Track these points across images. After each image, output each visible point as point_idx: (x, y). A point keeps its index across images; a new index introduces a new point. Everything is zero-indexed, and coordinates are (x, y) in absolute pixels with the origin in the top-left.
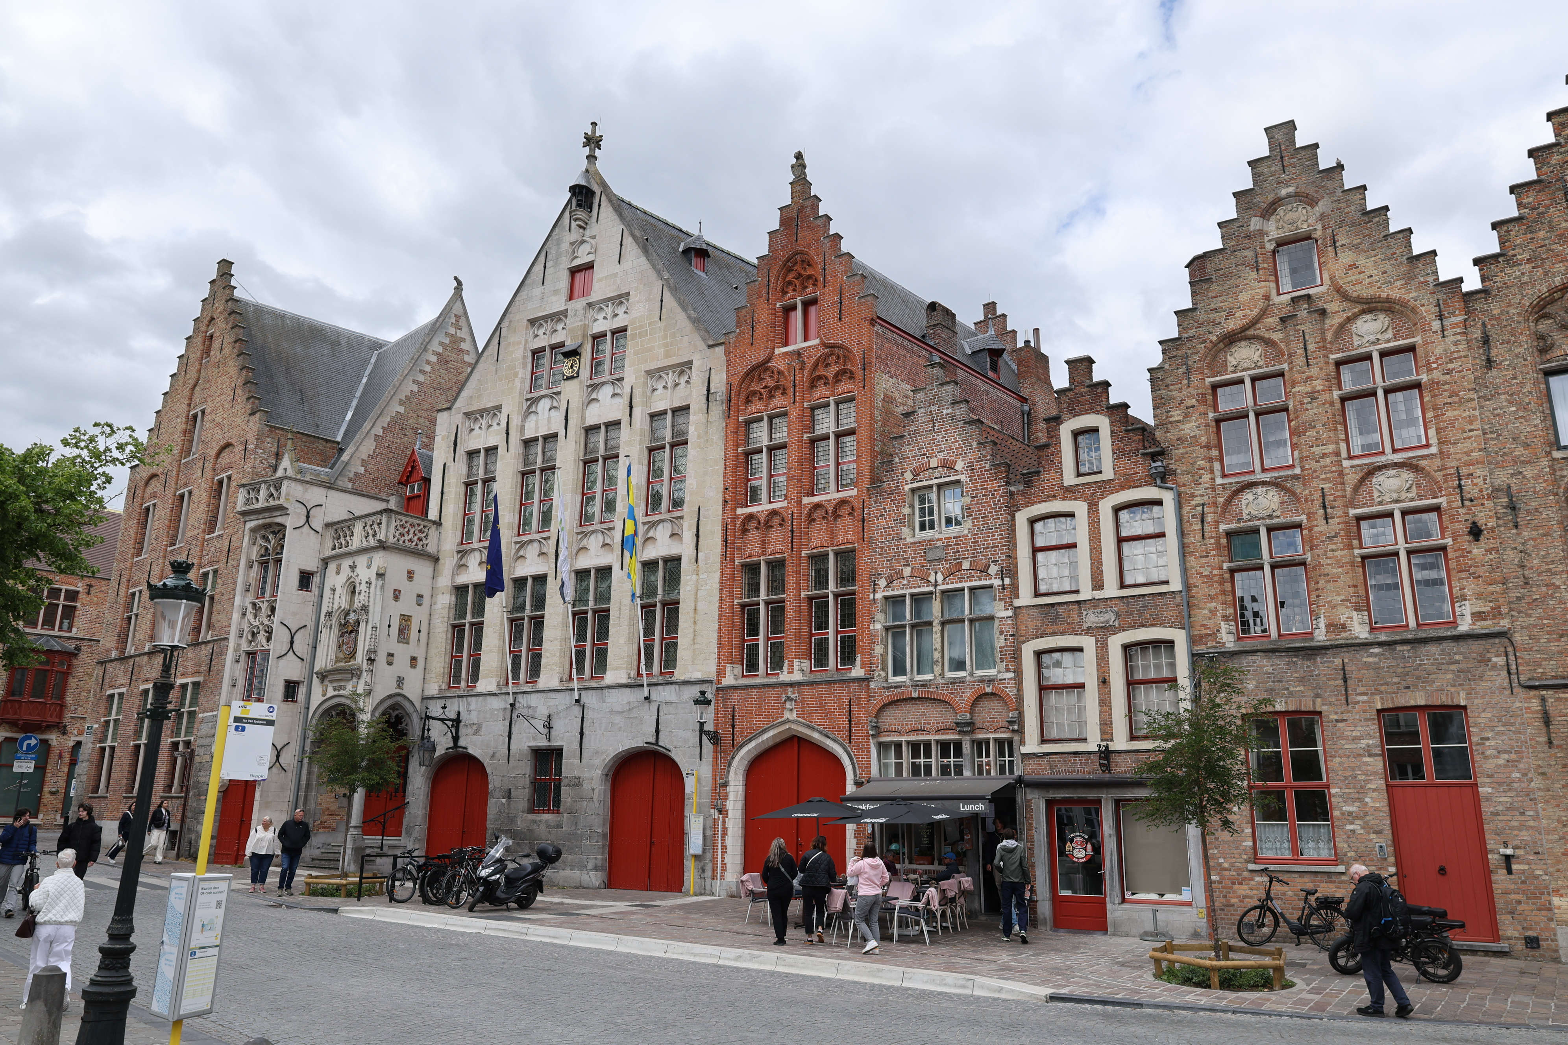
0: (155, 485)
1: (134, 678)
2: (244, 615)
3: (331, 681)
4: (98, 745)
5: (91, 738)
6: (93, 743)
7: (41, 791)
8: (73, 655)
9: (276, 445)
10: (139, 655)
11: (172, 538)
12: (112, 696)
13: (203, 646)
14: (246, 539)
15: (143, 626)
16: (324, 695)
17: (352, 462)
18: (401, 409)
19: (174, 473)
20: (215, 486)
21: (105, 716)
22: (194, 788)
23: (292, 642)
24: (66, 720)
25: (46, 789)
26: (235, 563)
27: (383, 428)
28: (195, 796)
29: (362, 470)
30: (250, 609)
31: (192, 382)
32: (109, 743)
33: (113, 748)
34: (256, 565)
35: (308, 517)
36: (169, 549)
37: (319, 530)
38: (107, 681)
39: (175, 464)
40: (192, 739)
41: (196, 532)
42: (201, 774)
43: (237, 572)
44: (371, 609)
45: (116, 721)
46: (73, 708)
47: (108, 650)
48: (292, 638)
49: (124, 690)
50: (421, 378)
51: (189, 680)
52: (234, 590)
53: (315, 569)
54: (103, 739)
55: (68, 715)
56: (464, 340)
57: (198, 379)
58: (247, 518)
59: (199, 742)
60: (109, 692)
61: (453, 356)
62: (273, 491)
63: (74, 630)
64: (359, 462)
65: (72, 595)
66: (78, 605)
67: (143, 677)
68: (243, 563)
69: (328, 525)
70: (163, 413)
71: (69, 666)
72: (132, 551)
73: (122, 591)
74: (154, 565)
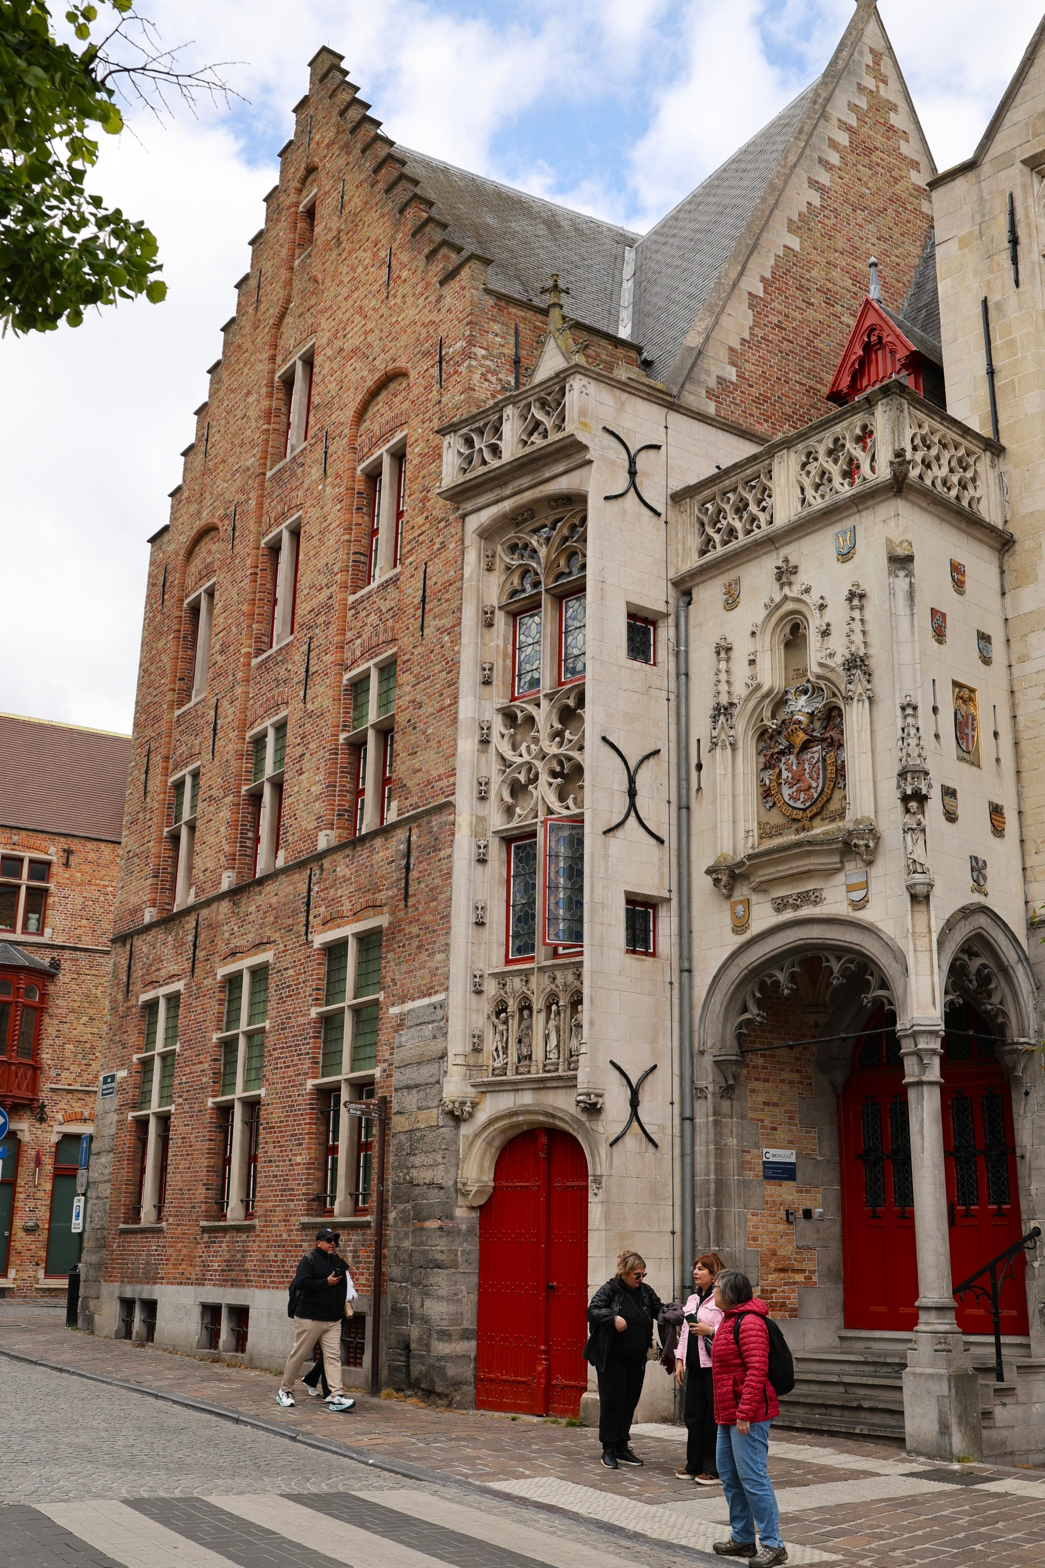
0: (211, 550)
1: (201, 954)
2: (485, 742)
3: (761, 888)
4: (131, 1115)
5: (113, 1102)
6: (119, 1111)
7: (10, 1227)
8: (48, 975)
9: (512, 340)
10: (208, 903)
11: (258, 640)
12: (151, 1006)
13: (378, 842)
14: (471, 557)
15: (212, 839)
16: (740, 927)
17: (710, 351)
18: (795, 243)
19: (253, 503)
20: (359, 486)
21: (139, 1050)
22: (398, 1199)
23: (632, 793)
24: (44, 1095)
25: (18, 1223)
26: (447, 622)
27: (763, 279)
28: (405, 1219)
29: (731, 374)
30: (498, 725)
31: (274, 311)
32: (154, 1106)
33: (164, 1119)
34: (500, 618)
35: (632, 473)
36: (255, 662)
37: (660, 508)
38: (138, 973)
39: (254, 483)
40: (377, 1072)
41: (323, 596)
42: (417, 1160)
43: (456, 639)
44: (876, 664)
45: (164, 1057)
46: (53, 1073)
47: (137, 910)
48: (632, 781)
49: (179, 986)
50: (824, 178)
51: (348, 930)
52: (453, 683)
53: (662, 608)
54: (143, 1100)
55: (46, 1086)
56: (894, 108)
57: (289, 301)
58: (469, 506)
59: (399, 1078)
60: (144, 997)
61: (879, 140)
62: (540, 416)
63: (48, 931)
64: (724, 354)
65: (41, 869)
66: (51, 886)
67: (222, 948)
68: (470, 616)
69: (677, 498)
70: (213, 408)
71: (43, 996)
72: (170, 696)
73: (155, 784)
74: (225, 703)
